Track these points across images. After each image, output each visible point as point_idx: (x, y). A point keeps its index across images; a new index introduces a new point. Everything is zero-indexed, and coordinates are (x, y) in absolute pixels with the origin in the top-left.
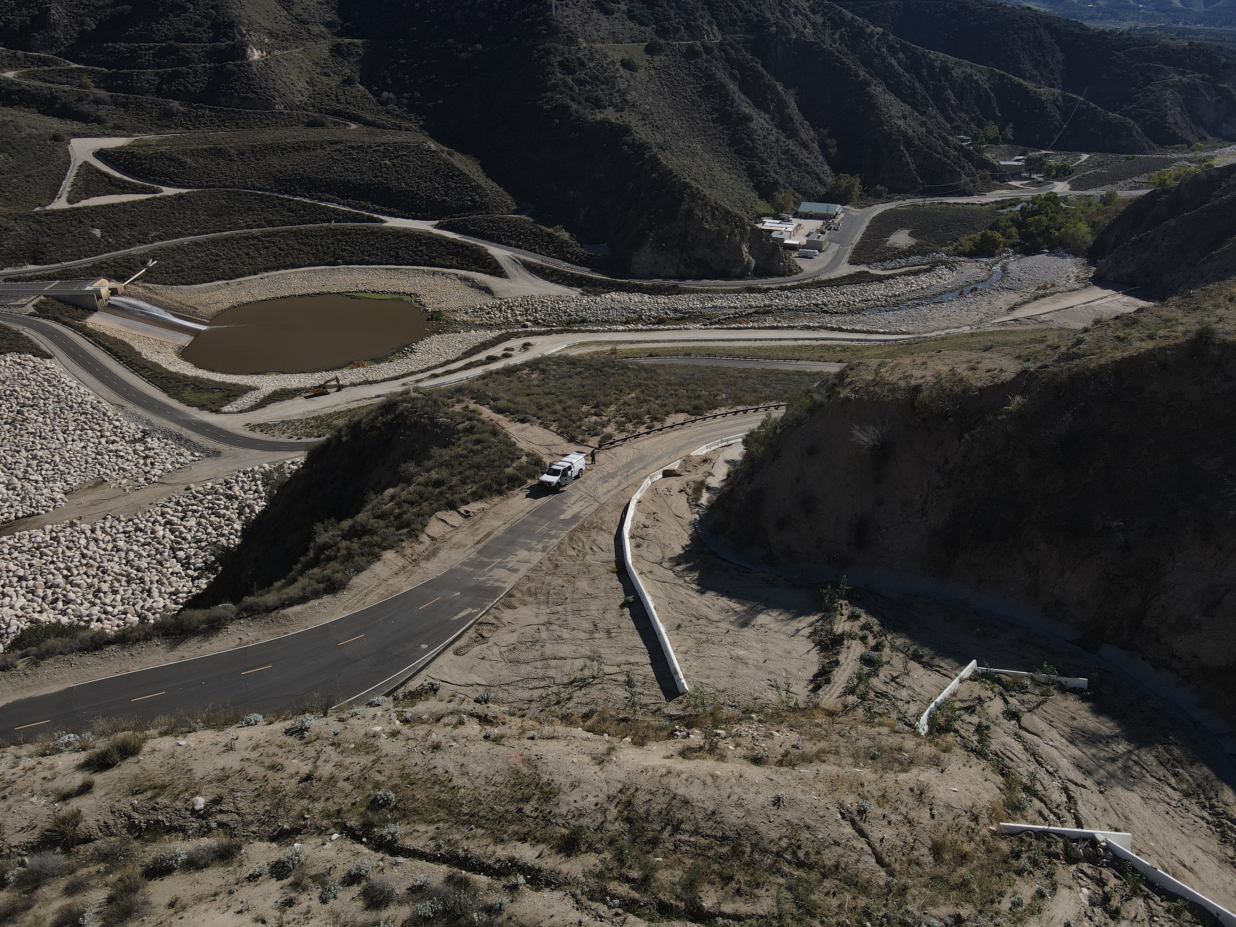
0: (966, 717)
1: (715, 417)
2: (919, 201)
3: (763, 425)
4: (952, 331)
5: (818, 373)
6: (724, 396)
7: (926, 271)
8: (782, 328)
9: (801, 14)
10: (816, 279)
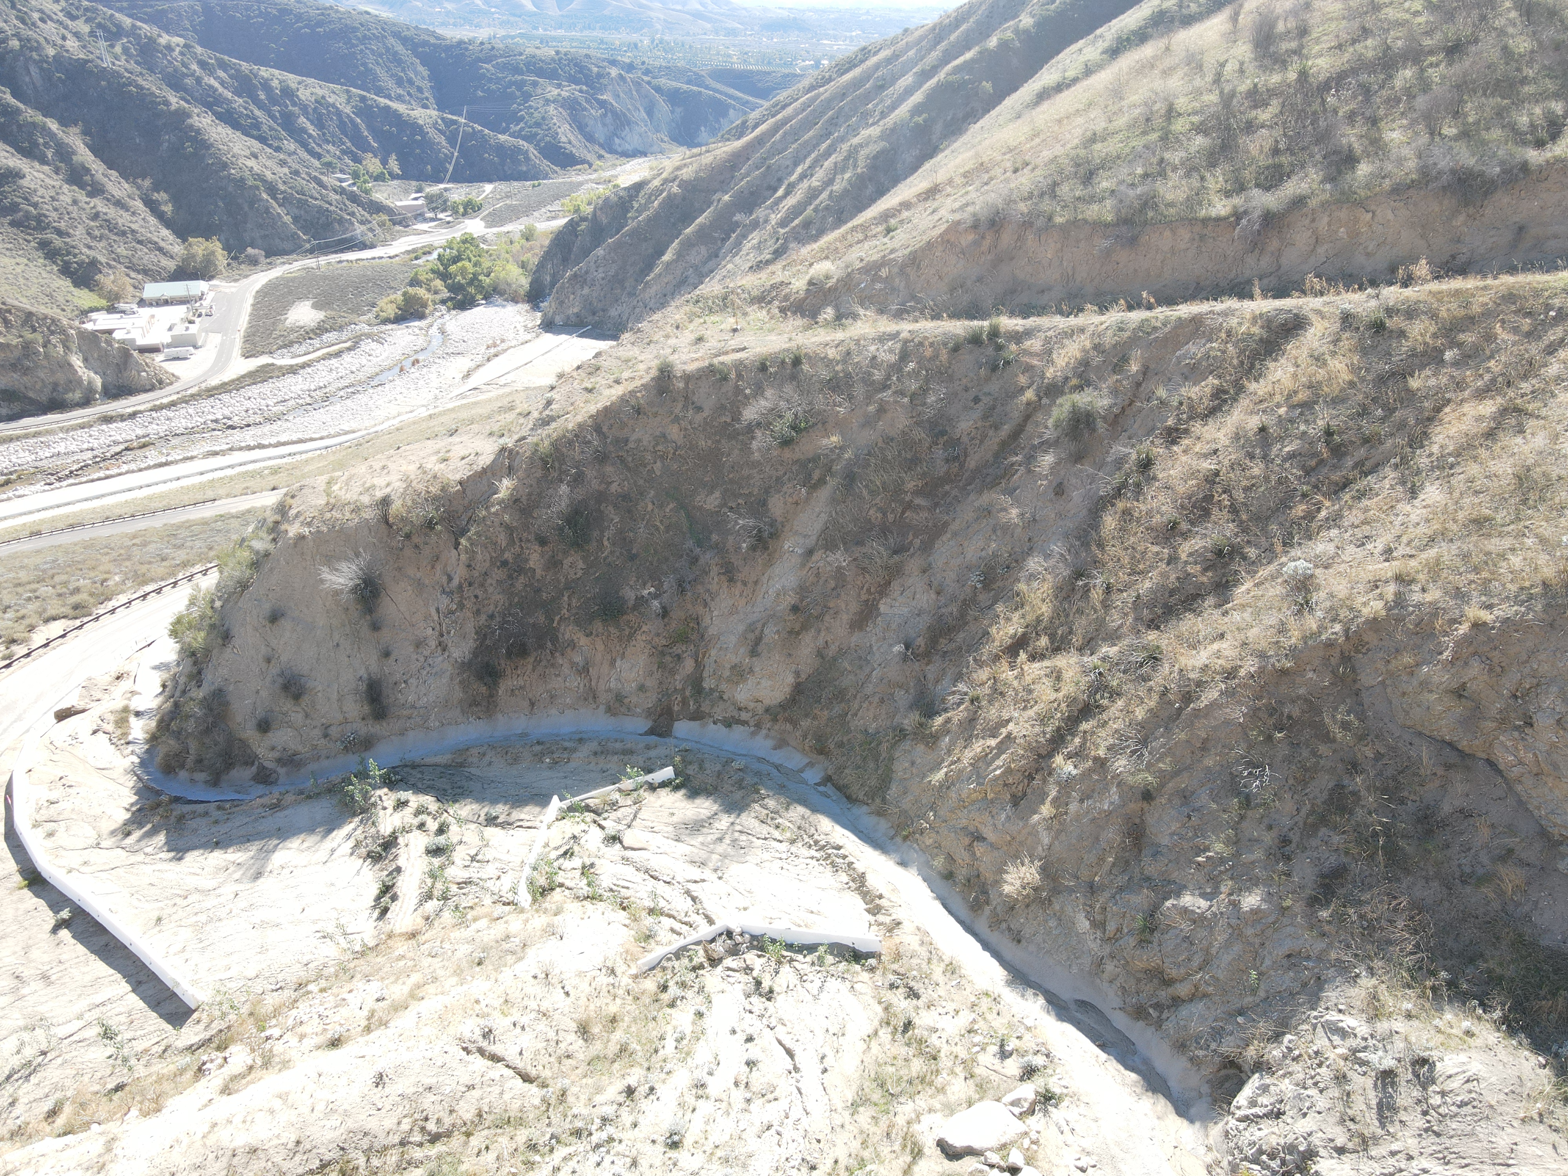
0: (567, 864)
1: (113, 611)
2: (310, 262)
3: (192, 602)
4: (405, 417)
5: (249, 511)
6: (117, 578)
7: (349, 349)
8: (175, 462)
9: (51, 20)
10: (203, 386)
